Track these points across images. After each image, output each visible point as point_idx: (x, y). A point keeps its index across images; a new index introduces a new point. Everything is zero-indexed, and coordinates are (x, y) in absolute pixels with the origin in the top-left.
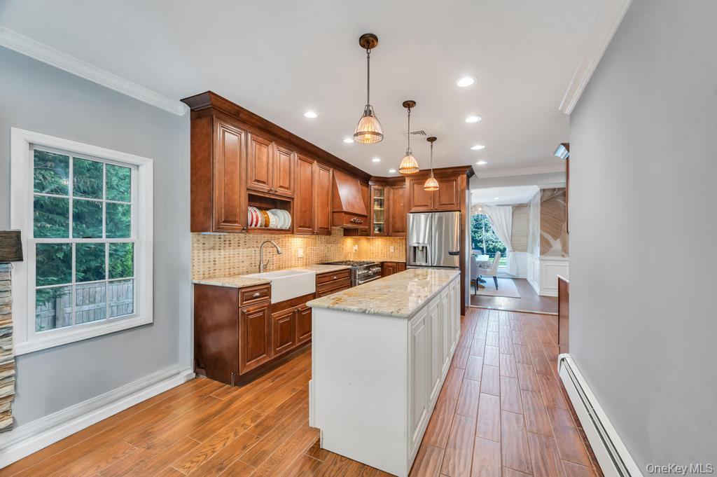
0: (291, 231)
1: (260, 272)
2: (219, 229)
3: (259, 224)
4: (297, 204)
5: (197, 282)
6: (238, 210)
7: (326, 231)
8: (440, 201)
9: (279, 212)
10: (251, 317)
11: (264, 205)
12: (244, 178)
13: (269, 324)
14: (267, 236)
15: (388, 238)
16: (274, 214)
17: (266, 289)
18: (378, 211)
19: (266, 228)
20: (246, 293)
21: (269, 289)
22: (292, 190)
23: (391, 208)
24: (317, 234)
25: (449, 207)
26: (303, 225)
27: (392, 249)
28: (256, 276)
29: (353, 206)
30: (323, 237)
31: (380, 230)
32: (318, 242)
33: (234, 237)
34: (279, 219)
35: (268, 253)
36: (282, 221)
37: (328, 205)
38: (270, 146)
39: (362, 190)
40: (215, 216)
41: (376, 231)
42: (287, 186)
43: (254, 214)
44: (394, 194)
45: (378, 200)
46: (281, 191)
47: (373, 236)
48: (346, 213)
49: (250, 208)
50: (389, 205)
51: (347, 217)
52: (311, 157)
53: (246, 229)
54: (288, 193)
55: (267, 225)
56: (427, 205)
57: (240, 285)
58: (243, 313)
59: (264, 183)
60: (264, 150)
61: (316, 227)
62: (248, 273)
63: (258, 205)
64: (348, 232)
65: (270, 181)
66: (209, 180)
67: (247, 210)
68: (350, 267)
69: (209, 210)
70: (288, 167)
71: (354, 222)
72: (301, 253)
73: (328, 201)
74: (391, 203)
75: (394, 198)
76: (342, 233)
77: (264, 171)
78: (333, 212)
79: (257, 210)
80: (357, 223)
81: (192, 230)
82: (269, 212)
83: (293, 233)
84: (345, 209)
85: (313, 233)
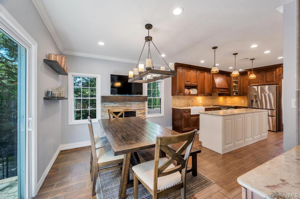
0: (197, 95)
1: (188, 106)
2: (178, 95)
3: (188, 93)
4: (199, 87)
5: (173, 108)
6: (182, 90)
7: (210, 95)
8: (266, 80)
9: (194, 89)
10: (185, 117)
11: (189, 88)
12: (184, 81)
13: (190, 120)
14: (190, 97)
15: (240, 97)
16: (192, 90)
17: (189, 111)
18: (235, 86)
19: (190, 94)
20: (185, 111)
21: (190, 110)
22: (197, 82)
23: (242, 84)
24: (206, 96)
25: (271, 83)
26: (201, 93)
27: (243, 101)
28: (187, 107)
29: (221, 85)
30: (209, 97)
31: (236, 94)
32: (208, 98)
33: (181, 97)
34: (194, 91)
35: (190, 102)
36: (194, 92)
37: (211, 86)
38: (191, 71)
39: (227, 78)
40: (177, 92)
41: (234, 94)
42: (196, 82)
43: (186, 91)
44: (243, 78)
45: (235, 82)
46: (194, 83)
47: (233, 96)
48: (218, 88)
49: (185, 89)
50: (241, 83)
51: (218, 89)
52: (204, 71)
53: (184, 95)
54: (196, 84)
55: (190, 93)
56: (259, 83)
57: (183, 109)
58: (184, 116)
59: (189, 82)
60: (189, 72)
61: (206, 94)
62: (184, 107)
63: (187, 88)
64: (220, 95)
65: (191, 81)
66: (176, 83)
67: (185, 90)
68: (219, 107)
69: (176, 90)
70: (196, 76)
71: (222, 91)
72: (201, 102)
73: (211, 84)
74: (242, 82)
75: (243, 80)
76: (218, 95)
77: (189, 79)
78: (213, 88)
79: (187, 89)
80: (223, 91)
81: (172, 95)
82: (190, 90)
83: (198, 96)
84: (217, 87)
85: (205, 95)
